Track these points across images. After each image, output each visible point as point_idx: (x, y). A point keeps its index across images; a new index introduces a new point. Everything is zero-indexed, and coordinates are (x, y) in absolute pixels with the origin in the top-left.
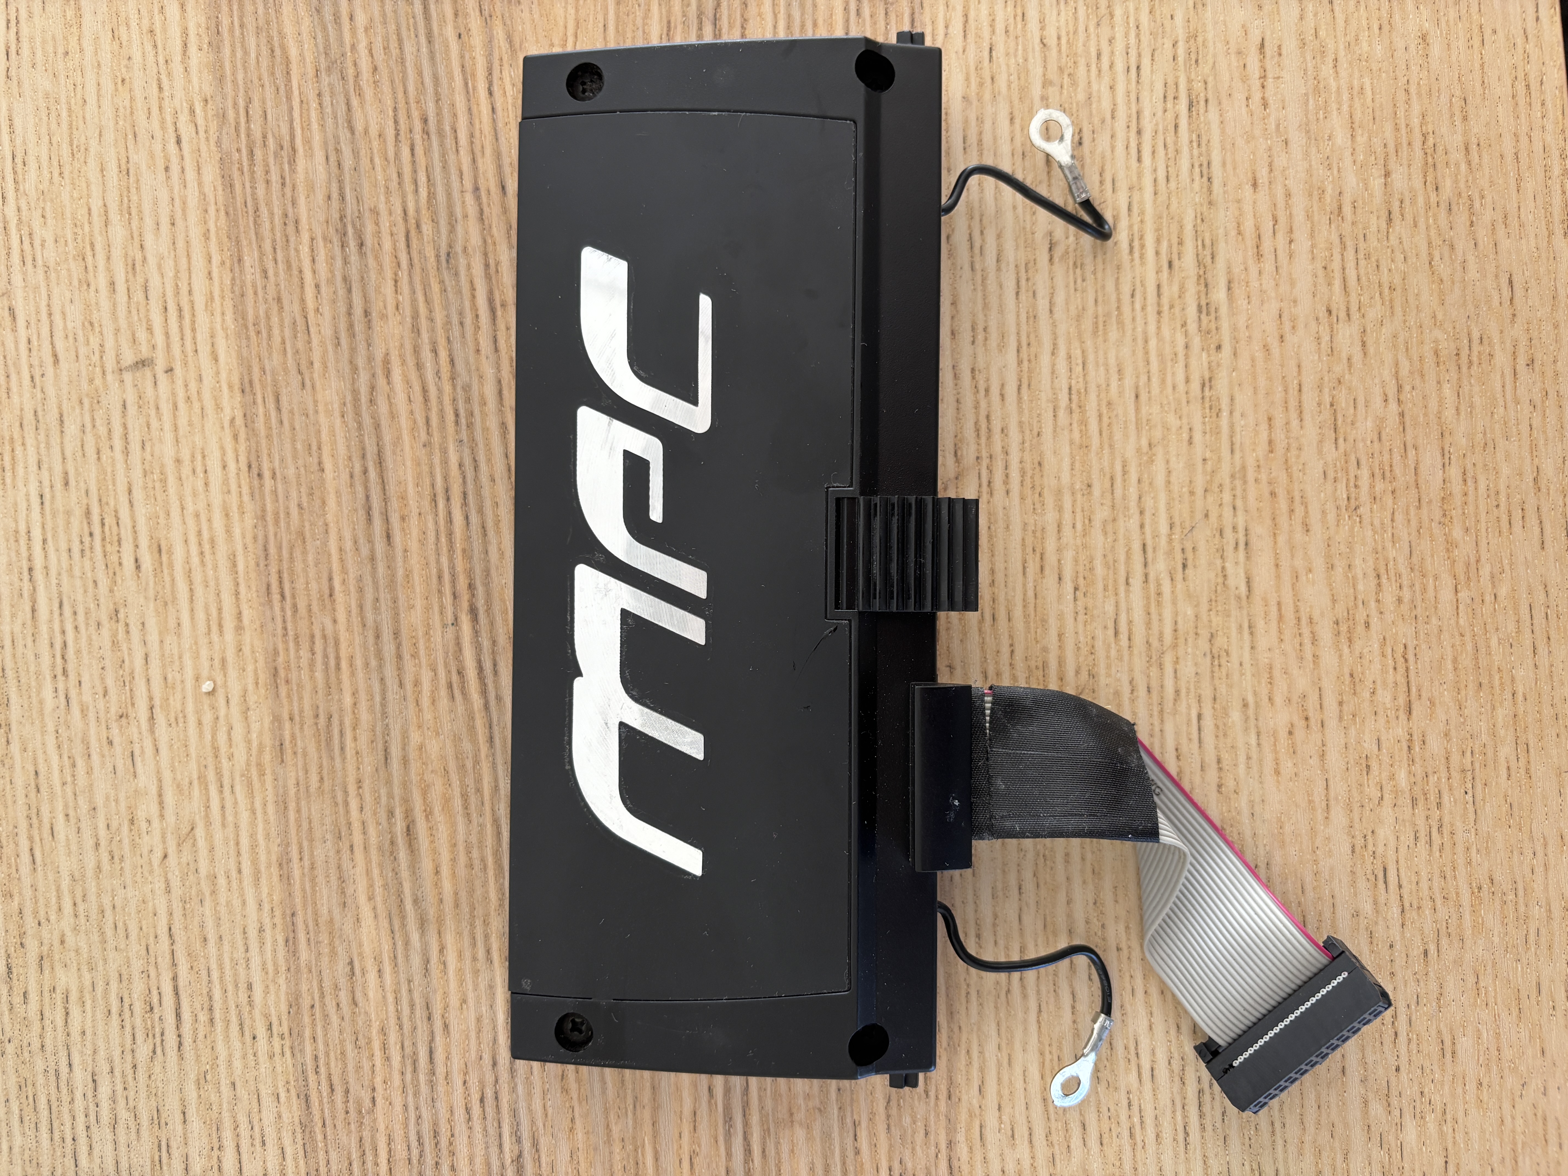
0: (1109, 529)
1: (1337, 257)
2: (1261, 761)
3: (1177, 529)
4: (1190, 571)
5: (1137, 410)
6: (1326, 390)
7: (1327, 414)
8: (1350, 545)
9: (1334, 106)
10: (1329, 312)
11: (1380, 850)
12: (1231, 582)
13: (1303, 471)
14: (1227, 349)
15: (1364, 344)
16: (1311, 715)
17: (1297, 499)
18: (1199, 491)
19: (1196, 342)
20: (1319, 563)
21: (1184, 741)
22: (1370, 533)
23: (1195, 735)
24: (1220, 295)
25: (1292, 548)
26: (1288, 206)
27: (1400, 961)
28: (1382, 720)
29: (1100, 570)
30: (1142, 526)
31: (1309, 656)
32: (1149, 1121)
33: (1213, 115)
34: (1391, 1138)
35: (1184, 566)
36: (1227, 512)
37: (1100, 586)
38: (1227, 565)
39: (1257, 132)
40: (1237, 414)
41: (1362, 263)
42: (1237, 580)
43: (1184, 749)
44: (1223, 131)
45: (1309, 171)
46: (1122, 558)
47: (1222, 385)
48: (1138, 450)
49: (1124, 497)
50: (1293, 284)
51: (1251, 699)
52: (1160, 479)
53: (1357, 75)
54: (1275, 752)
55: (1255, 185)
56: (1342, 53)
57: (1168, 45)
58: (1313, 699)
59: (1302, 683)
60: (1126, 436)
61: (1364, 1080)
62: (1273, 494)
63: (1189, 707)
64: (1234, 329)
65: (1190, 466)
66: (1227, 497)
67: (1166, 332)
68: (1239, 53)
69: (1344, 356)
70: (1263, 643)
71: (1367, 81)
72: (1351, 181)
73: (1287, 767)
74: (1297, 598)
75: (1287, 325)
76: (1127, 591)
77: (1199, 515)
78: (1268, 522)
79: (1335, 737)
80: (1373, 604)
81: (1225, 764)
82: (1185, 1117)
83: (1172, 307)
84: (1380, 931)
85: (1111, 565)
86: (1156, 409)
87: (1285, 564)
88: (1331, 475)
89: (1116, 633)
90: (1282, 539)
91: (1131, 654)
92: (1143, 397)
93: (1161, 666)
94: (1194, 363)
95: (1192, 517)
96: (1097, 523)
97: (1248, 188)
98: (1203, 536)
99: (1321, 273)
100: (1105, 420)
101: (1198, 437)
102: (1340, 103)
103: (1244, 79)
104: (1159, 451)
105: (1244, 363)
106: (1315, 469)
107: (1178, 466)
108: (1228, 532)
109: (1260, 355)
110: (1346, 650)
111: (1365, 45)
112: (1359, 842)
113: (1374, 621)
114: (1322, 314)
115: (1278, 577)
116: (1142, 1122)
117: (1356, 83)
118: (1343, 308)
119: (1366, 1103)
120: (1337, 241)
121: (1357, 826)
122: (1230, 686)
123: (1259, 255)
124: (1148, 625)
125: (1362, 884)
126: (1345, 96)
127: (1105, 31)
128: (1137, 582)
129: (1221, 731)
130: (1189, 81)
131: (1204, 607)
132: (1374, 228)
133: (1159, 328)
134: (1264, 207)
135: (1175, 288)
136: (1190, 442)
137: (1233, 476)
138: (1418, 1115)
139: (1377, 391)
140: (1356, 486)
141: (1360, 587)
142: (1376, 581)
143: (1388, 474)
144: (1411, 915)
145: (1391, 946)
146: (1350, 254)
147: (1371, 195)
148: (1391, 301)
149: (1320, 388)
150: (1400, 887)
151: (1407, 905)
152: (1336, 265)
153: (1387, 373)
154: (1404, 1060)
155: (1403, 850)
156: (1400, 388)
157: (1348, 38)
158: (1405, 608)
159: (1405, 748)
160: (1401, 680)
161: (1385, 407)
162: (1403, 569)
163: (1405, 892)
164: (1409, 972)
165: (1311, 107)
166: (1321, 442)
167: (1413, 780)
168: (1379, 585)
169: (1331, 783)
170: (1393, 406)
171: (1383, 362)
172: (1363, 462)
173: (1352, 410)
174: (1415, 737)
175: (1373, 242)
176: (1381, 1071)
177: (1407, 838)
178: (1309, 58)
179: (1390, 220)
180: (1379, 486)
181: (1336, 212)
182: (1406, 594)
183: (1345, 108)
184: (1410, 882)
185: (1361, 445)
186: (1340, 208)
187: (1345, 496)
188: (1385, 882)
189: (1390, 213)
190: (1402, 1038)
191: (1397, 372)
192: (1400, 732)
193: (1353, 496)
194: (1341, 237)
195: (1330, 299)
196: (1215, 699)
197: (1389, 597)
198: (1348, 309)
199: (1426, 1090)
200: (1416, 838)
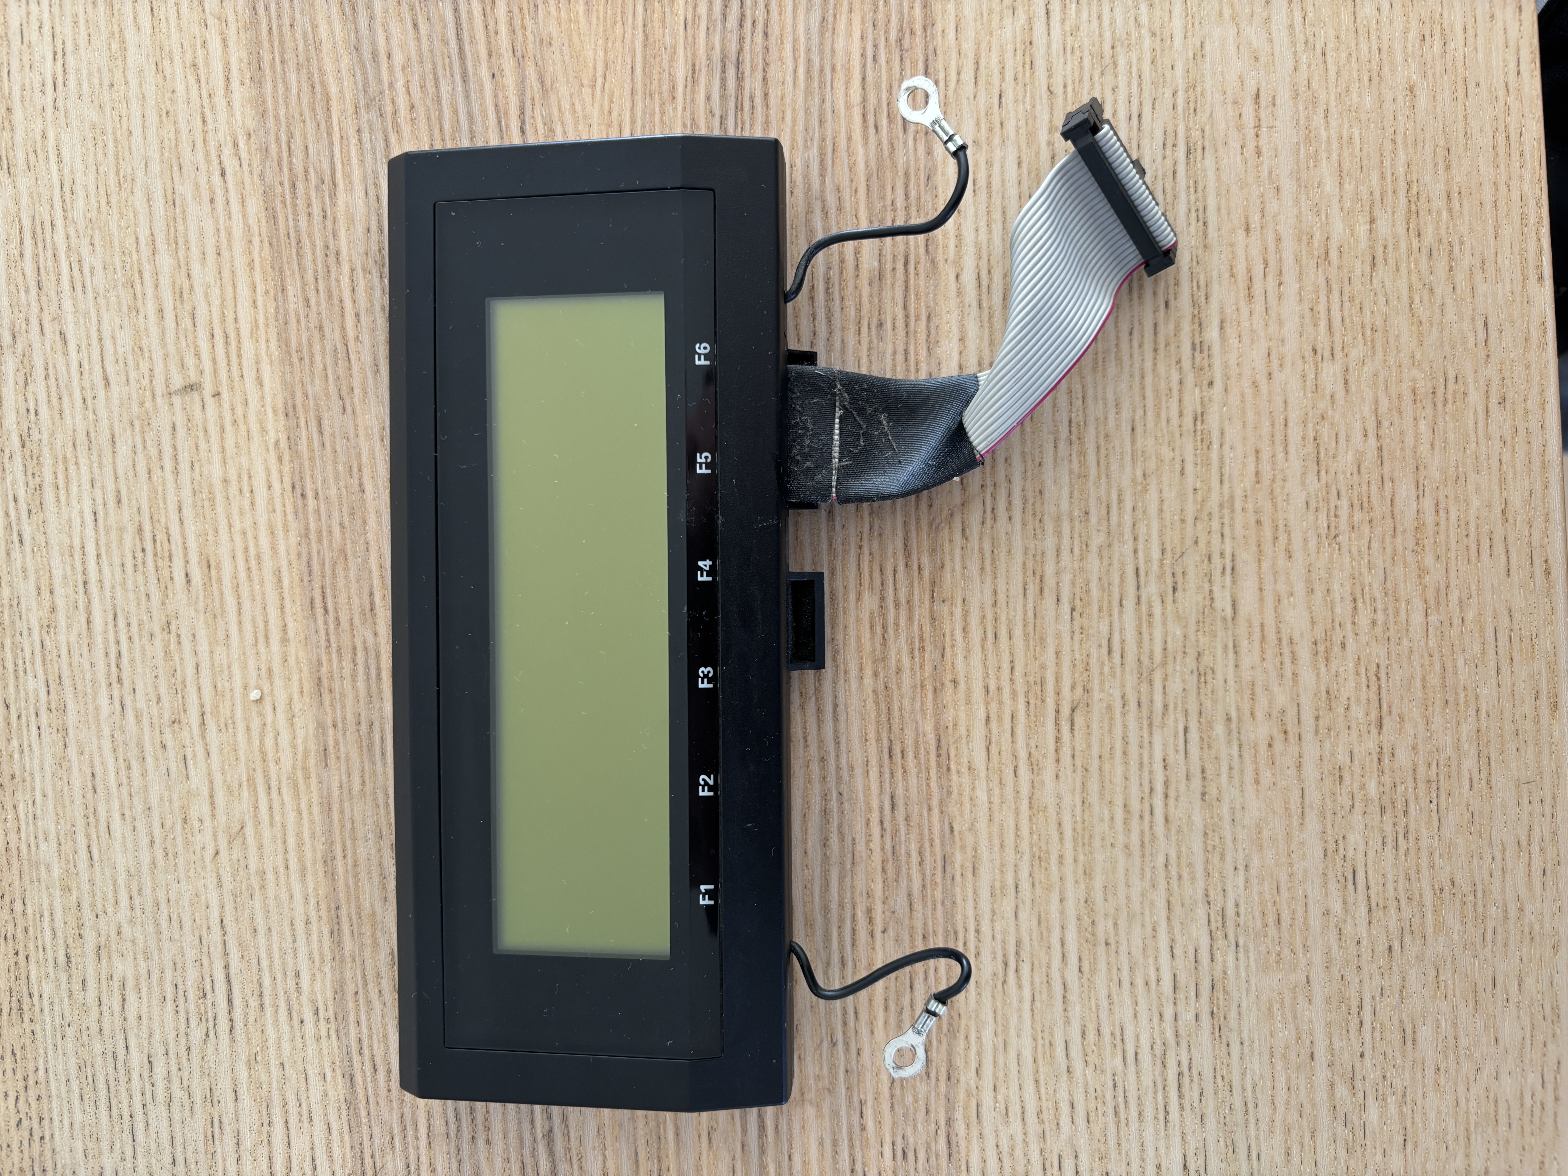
0: (1105, 553)
1: (1323, 299)
2: (1242, 771)
3: (1169, 555)
4: (1179, 594)
5: (1133, 442)
6: (1310, 425)
7: (1310, 448)
8: (1329, 571)
9: (1324, 155)
10: (1315, 351)
11: (1350, 853)
12: (1218, 604)
13: (1287, 501)
14: (1218, 385)
15: (1346, 382)
16: (1289, 729)
17: (1281, 527)
18: (1190, 519)
19: (1190, 379)
20: (1300, 588)
21: (1171, 752)
22: (1347, 560)
23: (1181, 747)
24: (1212, 334)
25: (1276, 573)
26: (1278, 250)
27: (1366, 956)
28: (1354, 734)
29: (1095, 592)
30: (1135, 551)
31: (1288, 674)
32: (1133, 1101)
33: (1209, 162)
34: (1355, 1118)
35: (1175, 589)
36: (1216, 539)
37: (1095, 607)
38: (1214, 588)
39: (1251, 179)
40: (1226, 447)
41: (1347, 305)
42: (1223, 603)
43: (1171, 760)
44: (1218, 179)
45: (1299, 217)
46: (1116, 580)
47: (1213, 420)
48: (1134, 480)
49: (1119, 525)
50: (1281, 324)
51: (1234, 714)
52: (1153, 509)
53: (1346, 125)
54: (1256, 762)
55: (1247, 230)
56: (1333, 104)
57: (1168, 94)
58: (1291, 713)
59: (1282, 698)
60: (1122, 466)
61: (1331, 1065)
62: (1259, 522)
63: (1176, 721)
64: (1226, 366)
65: (1182, 496)
66: (1215, 525)
67: (1162, 368)
68: (1235, 103)
69: (1328, 393)
70: (1246, 661)
71: (1356, 132)
72: (1338, 228)
73: (1266, 776)
74: (1278, 621)
75: (1275, 363)
76: (1121, 612)
77: (1189, 542)
78: (1254, 548)
79: (1311, 750)
80: (1349, 626)
81: (1209, 773)
82: (1165, 1097)
83: (1167, 345)
84: (1348, 929)
85: (1105, 588)
86: (1150, 442)
87: (1268, 587)
88: (1313, 505)
89: (1110, 652)
90: (1266, 565)
91: (1123, 671)
92: (1139, 429)
93: (1151, 682)
94: (1187, 398)
95: (1182, 544)
96: (1094, 548)
97: (1241, 233)
98: (1192, 561)
99: (1307, 313)
100: (1103, 451)
101: (1189, 468)
102: (1329, 152)
103: (1240, 128)
104: (1153, 482)
105: (1234, 399)
106: (1299, 498)
107: (1170, 495)
108: (1216, 558)
109: (1249, 391)
110: (1323, 669)
111: (1355, 96)
112: (1331, 846)
113: (1350, 642)
114: (1308, 354)
115: (1262, 600)
116: (1126, 1102)
117: (1345, 133)
118: (1328, 348)
119: (1332, 1085)
120: (1323, 284)
121: (1329, 831)
122: (1215, 702)
123: (1250, 297)
124: (1140, 644)
125: (1333, 885)
126: (1335, 145)
127: (1109, 79)
128: (1129, 603)
129: (1206, 743)
130: (1188, 129)
131: (1192, 628)
132: (1358, 272)
133: (1155, 364)
134: (1255, 252)
135: (1171, 327)
136: (1182, 473)
137: (1221, 506)
138: (1380, 1097)
139: (1358, 426)
140: (1336, 516)
141: (1338, 610)
142: (1352, 605)
143: (1366, 505)
144: (1378, 914)
145: (1358, 942)
146: (1335, 297)
147: (1357, 241)
148: (1373, 341)
149: (1305, 423)
150: (1368, 888)
151: (1374, 904)
152: (1322, 307)
153: (1367, 410)
154: (1368, 1046)
155: (1371, 854)
156: (1379, 424)
157: (1339, 90)
158: (1379, 630)
159: (1376, 760)
160: (1374, 697)
161: (1365, 441)
162: (1378, 595)
163: (1372, 893)
164: (1374, 965)
165: (1302, 156)
166: (1304, 474)
167: (1382, 789)
168: (1355, 608)
169: (1306, 792)
170: (1372, 441)
171: (1363, 399)
172: (1343, 493)
173: (1334, 444)
174: (1385, 750)
175: (1357, 285)
176: (1346, 1056)
177: (1375, 843)
178: (1301, 108)
179: (1374, 264)
180: (1358, 516)
181: (1323, 256)
182: (1380, 617)
183: (1334, 157)
184: (1378, 884)
185: (1341, 477)
186: (1327, 253)
187: (1325, 525)
188: (1354, 884)
189: (1374, 258)
190: (1367, 1026)
191: (1376, 409)
192: (1371, 745)
193: (1333, 525)
194: (1327, 280)
195: (1316, 340)
196: (1200, 714)
197: (1364, 621)
198: (1332, 349)
199: (1388, 1075)
200: (1384, 843)
